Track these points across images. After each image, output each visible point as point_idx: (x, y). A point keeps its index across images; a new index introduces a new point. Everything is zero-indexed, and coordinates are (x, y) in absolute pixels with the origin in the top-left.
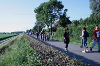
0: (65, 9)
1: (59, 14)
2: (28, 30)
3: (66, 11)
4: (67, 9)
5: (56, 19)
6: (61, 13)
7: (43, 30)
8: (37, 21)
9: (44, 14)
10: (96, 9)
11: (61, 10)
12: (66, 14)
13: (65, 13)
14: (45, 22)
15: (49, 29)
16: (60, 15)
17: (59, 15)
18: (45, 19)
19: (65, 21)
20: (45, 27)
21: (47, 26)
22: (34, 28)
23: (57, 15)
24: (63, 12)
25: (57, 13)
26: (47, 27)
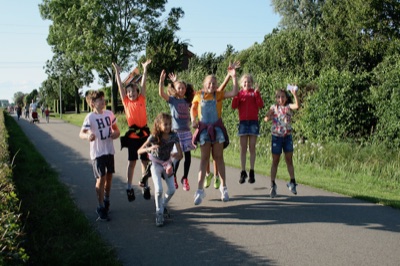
0: (173, 10)
1: (147, 28)
2: (20, 93)
3: (178, 16)
4: (179, 9)
5: (135, 50)
6: (157, 25)
7: (84, 95)
8: (54, 54)
9: (81, 27)
10: (295, 11)
11: (158, 10)
12: (178, 29)
13: (172, 23)
14: (85, 60)
15: (109, 89)
16: (151, 31)
17: (147, 33)
18: (86, 48)
19: (169, 60)
20: (89, 80)
21: (100, 76)
22: (45, 83)
23: (138, 31)
24: (163, 18)
25: (141, 24)
26: (101, 80)
